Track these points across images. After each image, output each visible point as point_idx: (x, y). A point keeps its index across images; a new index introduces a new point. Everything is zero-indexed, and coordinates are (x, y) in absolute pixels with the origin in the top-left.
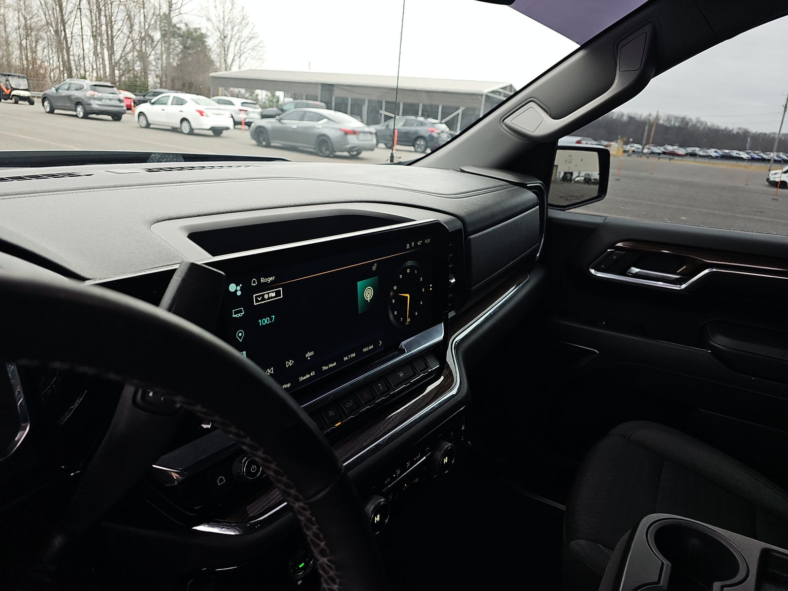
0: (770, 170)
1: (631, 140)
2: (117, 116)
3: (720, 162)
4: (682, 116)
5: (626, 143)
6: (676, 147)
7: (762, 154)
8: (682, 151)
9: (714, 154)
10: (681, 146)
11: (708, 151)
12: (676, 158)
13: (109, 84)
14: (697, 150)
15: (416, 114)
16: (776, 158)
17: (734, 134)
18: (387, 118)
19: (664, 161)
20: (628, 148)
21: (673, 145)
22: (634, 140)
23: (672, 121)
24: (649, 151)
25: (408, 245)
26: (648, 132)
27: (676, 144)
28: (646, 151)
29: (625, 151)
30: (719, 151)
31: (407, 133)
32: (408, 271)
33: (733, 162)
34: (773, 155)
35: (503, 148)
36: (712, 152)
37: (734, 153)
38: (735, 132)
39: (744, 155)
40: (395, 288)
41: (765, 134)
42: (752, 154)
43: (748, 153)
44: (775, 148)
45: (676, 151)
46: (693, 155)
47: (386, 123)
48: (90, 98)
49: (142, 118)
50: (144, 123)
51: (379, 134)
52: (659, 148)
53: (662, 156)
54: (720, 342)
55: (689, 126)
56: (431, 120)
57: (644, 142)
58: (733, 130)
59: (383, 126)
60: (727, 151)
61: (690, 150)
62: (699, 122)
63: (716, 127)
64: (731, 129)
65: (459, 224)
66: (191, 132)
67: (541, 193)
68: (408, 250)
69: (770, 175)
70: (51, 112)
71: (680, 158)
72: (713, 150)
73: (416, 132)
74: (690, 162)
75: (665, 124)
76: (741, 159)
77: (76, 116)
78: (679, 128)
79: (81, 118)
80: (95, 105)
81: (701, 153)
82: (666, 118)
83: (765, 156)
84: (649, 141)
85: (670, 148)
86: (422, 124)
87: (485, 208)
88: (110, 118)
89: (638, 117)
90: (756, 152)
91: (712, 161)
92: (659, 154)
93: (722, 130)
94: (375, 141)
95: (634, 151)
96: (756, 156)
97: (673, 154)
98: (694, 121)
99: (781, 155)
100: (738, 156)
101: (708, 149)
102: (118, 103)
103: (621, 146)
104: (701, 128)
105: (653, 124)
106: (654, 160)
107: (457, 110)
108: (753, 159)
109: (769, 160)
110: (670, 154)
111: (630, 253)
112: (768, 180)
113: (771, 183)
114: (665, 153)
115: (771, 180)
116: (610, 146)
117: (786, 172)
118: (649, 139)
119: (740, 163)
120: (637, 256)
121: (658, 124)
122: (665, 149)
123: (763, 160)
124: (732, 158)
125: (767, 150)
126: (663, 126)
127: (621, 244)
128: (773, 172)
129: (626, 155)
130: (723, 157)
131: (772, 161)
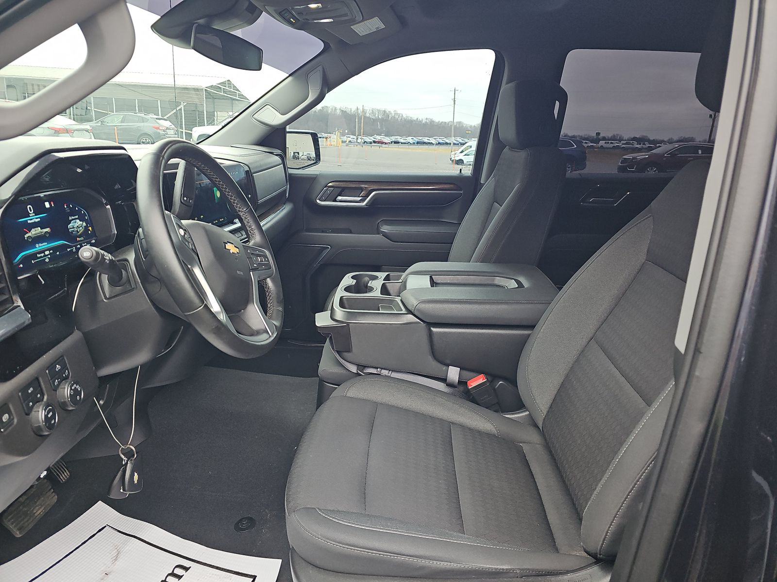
0: (451, 152)
1: (346, 132)
3: (416, 147)
4: (383, 110)
5: (343, 135)
6: (383, 137)
7: (445, 139)
8: (387, 140)
9: (411, 141)
10: (386, 136)
11: (407, 138)
12: (384, 145)
14: (398, 138)
15: (132, 111)
16: (455, 142)
17: (423, 124)
19: (375, 147)
20: (345, 138)
21: (380, 135)
22: (348, 132)
23: (376, 113)
24: (363, 141)
26: (359, 123)
27: (383, 134)
28: (360, 140)
29: (343, 142)
30: (415, 138)
33: (426, 147)
34: (452, 140)
35: (258, 132)
36: (410, 139)
37: (426, 140)
39: (432, 141)
42: (438, 139)
43: (435, 139)
44: (452, 135)
45: (383, 139)
46: (396, 142)
52: (370, 137)
53: (373, 144)
54: (385, 229)
56: (151, 116)
57: (357, 133)
58: (422, 120)
59: (97, 123)
60: (421, 138)
61: (393, 139)
62: (397, 113)
65: (248, 168)
69: (452, 156)
71: (387, 146)
74: (395, 148)
75: (371, 116)
76: (431, 143)
78: (382, 121)
81: (402, 141)
82: (371, 111)
83: (448, 141)
84: (361, 133)
85: (378, 138)
89: (348, 111)
90: (441, 137)
91: (412, 146)
92: (371, 143)
95: (350, 142)
96: (441, 141)
97: (381, 142)
98: (393, 114)
99: (458, 139)
100: (429, 141)
103: (338, 138)
106: (367, 148)
107: (178, 105)
108: (439, 143)
109: (450, 144)
110: (379, 142)
111: (335, 188)
112: (451, 159)
113: (453, 161)
114: (375, 142)
115: (453, 159)
116: (330, 137)
117: (462, 152)
118: (361, 130)
119: (431, 147)
120: (340, 190)
121: (365, 117)
122: (374, 138)
123: (447, 143)
124: (424, 143)
125: (448, 136)
126: (369, 118)
127: (330, 184)
128: (453, 153)
129: (345, 144)
130: (418, 143)
131: (452, 144)
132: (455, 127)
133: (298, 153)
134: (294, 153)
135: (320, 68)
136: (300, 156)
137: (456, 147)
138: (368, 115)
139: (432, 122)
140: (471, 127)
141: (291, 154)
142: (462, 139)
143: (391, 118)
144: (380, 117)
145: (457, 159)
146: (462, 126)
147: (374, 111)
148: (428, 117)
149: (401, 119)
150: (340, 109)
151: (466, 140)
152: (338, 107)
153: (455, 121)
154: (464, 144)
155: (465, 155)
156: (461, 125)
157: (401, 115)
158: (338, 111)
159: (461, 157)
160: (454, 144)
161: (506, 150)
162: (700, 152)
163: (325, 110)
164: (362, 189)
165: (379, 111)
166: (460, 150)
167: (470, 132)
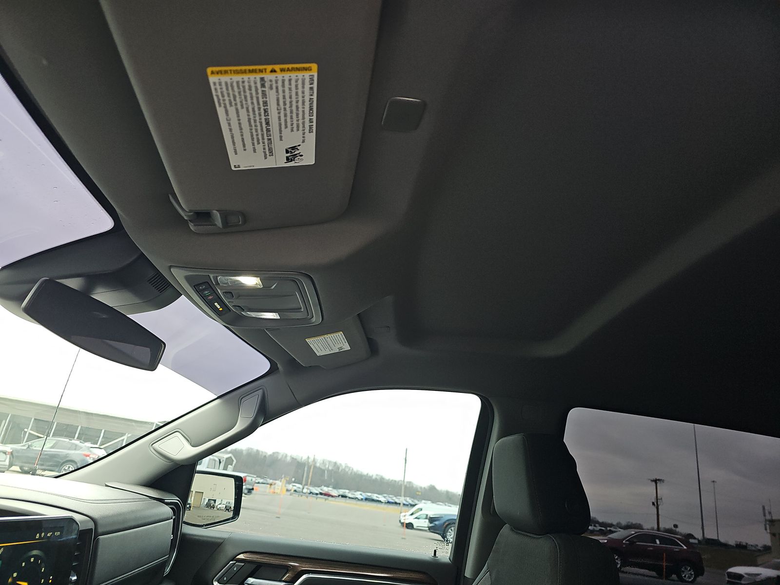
0: (401, 513)
1: (293, 479)
3: (364, 503)
4: (334, 461)
5: (289, 482)
6: (330, 489)
7: (394, 498)
8: (335, 493)
9: (360, 497)
10: (334, 488)
11: (355, 493)
12: (330, 498)
14: (347, 492)
15: (71, 436)
16: (405, 502)
18: (32, 437)
19: (321, 500)
20: (290, 487)
21: (328, 487)
22: (295, 480)
23: (326, 465)
24: (309, 492)
25: (38, 535)
26: (307, 473)
27: (330, 486)
28: (305, 491)
29: (287, 490)
30: (363, 494)
31: (53, 456)
32: (32, 560)
33: (374, 504)
34: (402, 500)
35: (152, 467)
36: (358, 495)
37: (375, 496)
38: (374, 477)
39: (381, 498)
40: (15, 575)
41: (395, 481)
42: (388, 498)
43: (385, 497)
44: (403, 493)
45: (330, 492)
46: (344, 496)
47: (30, 443)
51: (15, 454)
52: (316, 488)
53: (319, 496)
55: (340, 470)
56: (89, 444)
57: (304, 483)
58: (372, 476)
59: (24, 446)
60: (369, 494)
61: (341, 492)
62: (348, 467)
63: (360, 473)
64: (371, 475)
65: (91, 525)
67: (178, 510)
68: (37, 539)
69: (401, 517)
71: (333, 499)
72: (360, 493)
73: (66, 456)
74: (341, 502)
75: (321, 467)
76: (380, 501)
78: (332, 472)
81: (350, 495)
82: (322, 462)
83: (397, 501)
84: (308, 482)
85: (325, 489)
86: (76, 447)
87: (120, 514)
89: (299, 459)
90: (390, 496)
91: (359, 503)
92: (317, 494)
93: (364, 476)
94: (7, 463)
95: (295, 491)
96: (391, 500)
97: (327, 495)
98: (344, 467)
99: (408, 499)
100: (378, 499)
101: (355, 492)
103: (284, 486)
104: (349, 472)
105: (311, 466)
106: (312, 499)
107: (122, 436)
108: (389, 502)
109: (400, 504)
110: (325, 495)
111: (247, 565)
112: (400, 521)
113: (402, 524)
114: (321, 494)
115: (402, 521)
116: (275, 484)
117: (412, 514)
118: (308, 480)
119: (379, 505)
120: (254, 566)
121: (315, 467)
122: (321, 490)
123: (396, 503)
124: (373, 500)
125: (398, 495)
126: (320, 468)
127: (241, 556)
128: (403, 514)
129: (289, 493)
130: (366, 499)
131: (402, 505)
132: (406, 487)
133: (215, 501)
134: (209, 500)
135: (260, 392)
136: (216, 504)
137: (405, 508)
138: (318, 465)
139: (382, 479)
140: (421, 488)
141: (204, 502)
142: (412, 499)
143: (341, 471)
144: (330, 468)
145: (407, 522)
146: (413, 487)
147: (325, 462)
148: (378, 474)
149: (352, 472)
150: (291, 456)
151: (416, 502)
152: (289, 455)
153: (406, 480)
154: (414, 506)
155: (416, 518)
156: (411, 485)
157: (351, 469)
158: (289, 459)
159: (409, 520)
160: (404, 504)
161: (506, 530)
162: (658, 542)
163: (275, 456)
164: (287, 569)
165: (330, 462)
166: (411, 512)
167: (420, 494)
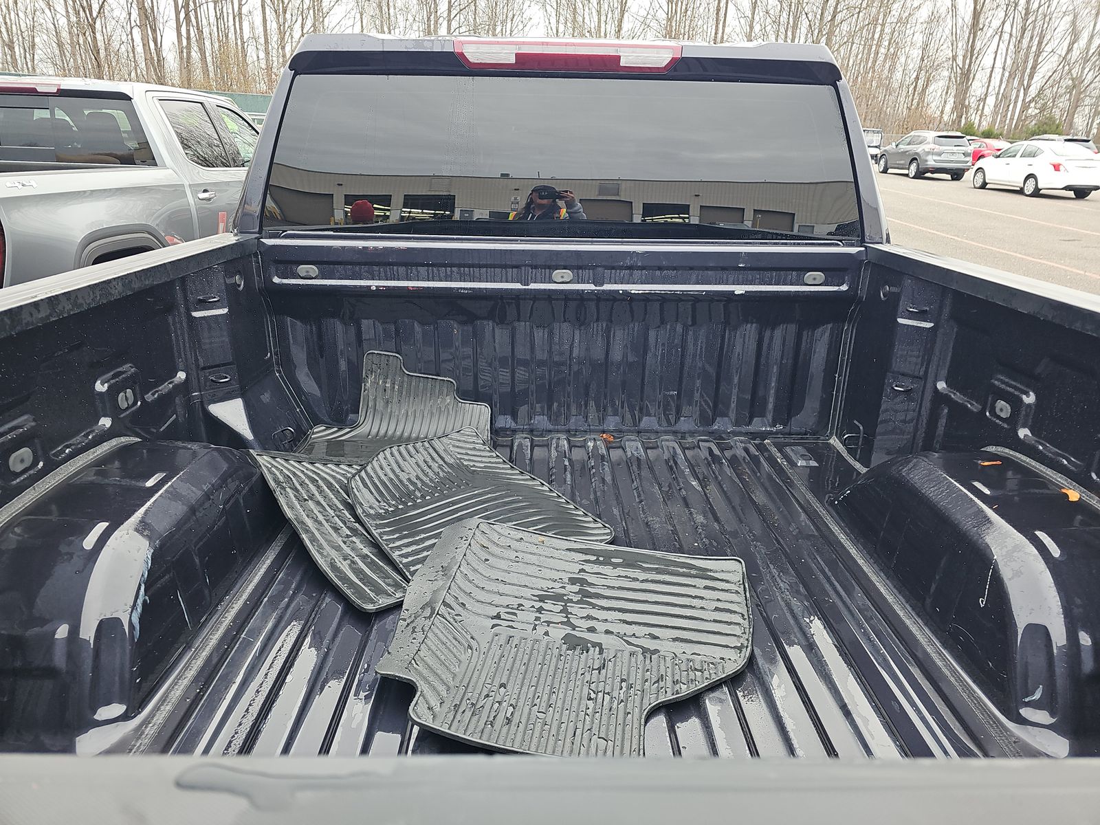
2: (957, 175)
13: (959, 134)
48: (928, 153)
49: (980, 175)
50: (979, 182)
66: (1037, 194)
70: (885, 171)
77: (907, 175)
79: (913, 178)
80: (931, 162)
88: (949, 177)
102: (962, 158)
